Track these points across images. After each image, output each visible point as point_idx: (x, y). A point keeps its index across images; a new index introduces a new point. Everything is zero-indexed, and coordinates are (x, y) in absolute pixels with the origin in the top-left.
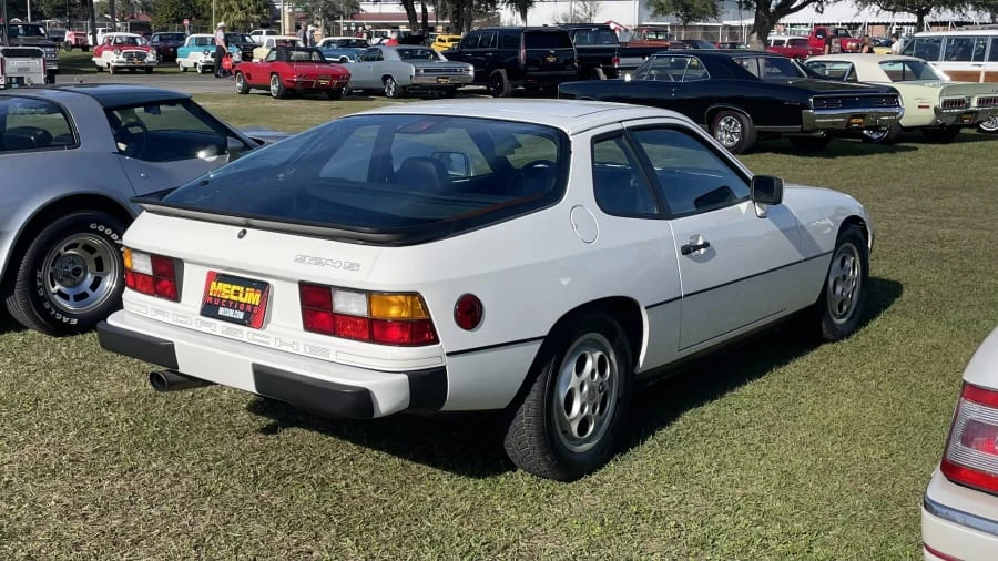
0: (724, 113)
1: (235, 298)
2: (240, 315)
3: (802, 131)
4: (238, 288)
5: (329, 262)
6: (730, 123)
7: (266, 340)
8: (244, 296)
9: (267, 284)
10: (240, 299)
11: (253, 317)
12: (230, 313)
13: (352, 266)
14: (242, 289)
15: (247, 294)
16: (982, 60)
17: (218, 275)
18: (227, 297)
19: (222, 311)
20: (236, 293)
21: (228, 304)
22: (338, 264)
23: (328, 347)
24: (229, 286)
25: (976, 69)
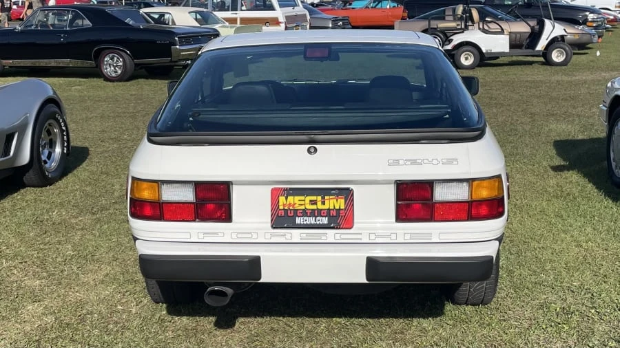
0: (107, 51)
1: (314, 207)
2: (325, 220)
3: (171, 61)
4: (314, 198)
5: (425, 161)
6: (112, 59)
7: (359, 237)
8: (323, 203)
9: (348, 189)
10: (320, 206)
11: (341, 220)
12: (311, 220)
13: (450, 162)
14: (319, 198)
15: (327, 202)
16: (237, 10)
17: (285, 190)
18: (303, 207)
19: (299, 221)
20: (313, 202)
21: (305, 213)
22: (435, 162)
23: (429, 231)
24: (303, 198)
25: (234, 16)
